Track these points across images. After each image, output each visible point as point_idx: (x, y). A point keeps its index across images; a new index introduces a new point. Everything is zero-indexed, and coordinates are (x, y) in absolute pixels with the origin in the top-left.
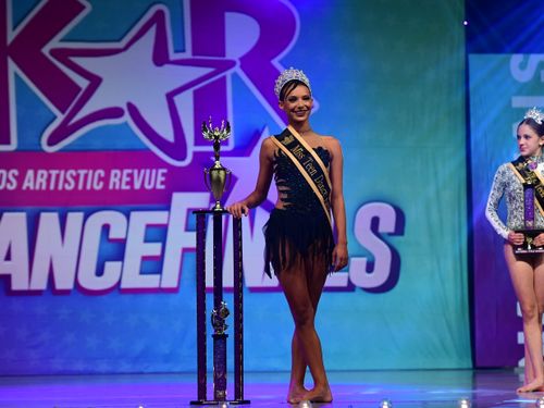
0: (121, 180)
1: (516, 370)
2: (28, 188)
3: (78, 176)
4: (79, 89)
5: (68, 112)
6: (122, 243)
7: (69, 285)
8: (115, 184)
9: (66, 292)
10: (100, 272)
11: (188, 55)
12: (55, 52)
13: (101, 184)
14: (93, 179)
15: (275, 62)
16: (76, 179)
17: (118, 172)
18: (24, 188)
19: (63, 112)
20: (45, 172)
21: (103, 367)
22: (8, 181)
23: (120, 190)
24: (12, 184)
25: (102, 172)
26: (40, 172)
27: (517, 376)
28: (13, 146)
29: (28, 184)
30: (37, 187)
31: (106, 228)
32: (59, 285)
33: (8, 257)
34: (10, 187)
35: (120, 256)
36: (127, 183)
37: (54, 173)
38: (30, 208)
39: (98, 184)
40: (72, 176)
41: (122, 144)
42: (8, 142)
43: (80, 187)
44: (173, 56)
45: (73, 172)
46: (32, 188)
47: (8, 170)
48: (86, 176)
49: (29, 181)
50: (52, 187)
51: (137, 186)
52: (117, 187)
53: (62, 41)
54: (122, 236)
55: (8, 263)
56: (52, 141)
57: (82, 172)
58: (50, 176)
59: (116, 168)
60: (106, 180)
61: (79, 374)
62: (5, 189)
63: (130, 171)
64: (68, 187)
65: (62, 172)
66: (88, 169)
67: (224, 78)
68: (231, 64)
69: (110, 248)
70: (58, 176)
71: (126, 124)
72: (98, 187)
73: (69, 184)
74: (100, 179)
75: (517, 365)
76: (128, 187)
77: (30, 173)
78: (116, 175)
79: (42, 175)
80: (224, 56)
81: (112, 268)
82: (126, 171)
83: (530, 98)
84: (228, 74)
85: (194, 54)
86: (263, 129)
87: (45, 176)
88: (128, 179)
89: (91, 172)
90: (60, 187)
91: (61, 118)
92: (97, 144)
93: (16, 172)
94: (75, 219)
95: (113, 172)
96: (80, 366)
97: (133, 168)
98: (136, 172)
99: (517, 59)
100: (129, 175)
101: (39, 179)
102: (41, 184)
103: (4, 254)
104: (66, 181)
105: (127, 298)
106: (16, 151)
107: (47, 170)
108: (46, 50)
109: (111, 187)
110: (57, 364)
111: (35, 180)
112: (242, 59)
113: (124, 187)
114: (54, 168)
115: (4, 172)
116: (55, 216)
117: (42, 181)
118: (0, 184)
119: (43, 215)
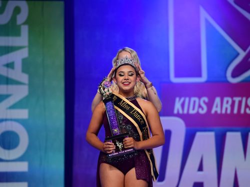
2: (216, 112)
18: (213, 111)
19: (244, 50)
20: (230, 100)
22: (200, 106)
24: (203, 109)
26: (226, 99)
28: (204, 79)
29: (216, 109)
30: (223, 111)
33: (201, 168)
34: (201, 112)
37: (237, 99)
38: (218, 128)
42: (199, 75)
46: (219, 112)
47: (200, 98)
49: (217, 107)
50: (235, 111)
55: (200, 173)
56: (235, 74)
58: (233, 103)
62: (198, 113)
64: (248, 111)
70: (240, 103)
73: (249, 109)
77: (218, 100)
79: (227, 102)
90: (242, 111)
91: (242, 54)
93: (206, 99)
101: (225, 105)
102: (226, 109)
103: (197, 166)
104: (247, 106)
106: (207, 82)
107: (232, 98)
111: (222, 106)
114: (237, 96)
115: (196, 99)
116: (238, 135)
117: (227, 106)
118: (194, 109)
119: (229, 134)
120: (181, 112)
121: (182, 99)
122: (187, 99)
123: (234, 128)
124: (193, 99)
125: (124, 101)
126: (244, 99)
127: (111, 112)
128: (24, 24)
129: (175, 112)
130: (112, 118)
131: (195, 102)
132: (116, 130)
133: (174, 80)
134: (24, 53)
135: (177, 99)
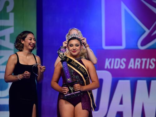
2: (131, 68)
5: (151, 29)
18: (129, 67)
20: (140, 60)
22: (121, 64)
24: (123, 66)
26: (137, 60)
28: (123, 47)
29: (131, 66)
33: (121, 103)
34: (122, 67)
37: (144, 60)
38: (132, 78)
42: (121, 45)
45: (154, 60)
46: (133, 67)
47: (121, 59)
49: (131, 64)
50: (143, 67)
55: (121, 106)
58: (142, 62)
62: (120, 68)
70: (146, 62)
73: (152, 66)
77: (132, 60)
79: (138, 61)
87: (140, 62)
90: (147, 67)
91: (148, 32)
93: (125, 60)
101: (136, 63)
102: (137, 66)
103: (119, 101)
104: (150, 64)
106: (125, 49)
107: (141, 58)
111: (135, 64)
114: (144, 58)
115: (119, 60)
116: (145, 82)
117: (138, 64)
118: (117, 65)
119: (139, 82)
120: (109, 67)
121: (110, 60)
122: (113, 60)
123: (142, 78)
124: (117, 60)
125: (74, 61)
126: (148, 60)
127: (66, 68)
128: (12, 12)
129: (106, 67)
130: (66, 72)
131: (118, 61)
132: (69, 80)
133: (105, 47)
134: (11, 30)
135: (107, 59)
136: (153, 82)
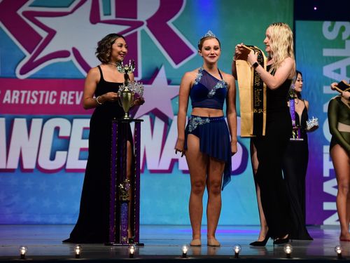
0: (67, 98)
1: (322, 226)
2: (7, 102)
3: (40, 94)
4: (42, 38)
5: (33, 53)
6: (67, 139)
7: (33, 166)
8: (63, 100)
9: (30, 171)
10: (53, 158)
11: (113, 17)
12: (26, 14)
13: (55, 100)
14: (49, 97)
15: (170, 23)
16: (38, 96)
17: (66, 93)
18: (4, 102)
19: (30, 53)
20: (18, 92)
21: (54, 220)
23: (67, 104)
25: (55, 93)
26: (15, 92)
27: (323, 231)
29: (7, 99)
30: (13, 102)
31: (57, 129)
32: (26, 166)
35: (66, 148)
36: (72, 100)
37: (24, 92)
38: (7, 115)
39: (52, 101)
40: (35, 95)
41: (68, 75)
43: (41, 102)
44: (103, 18)
45: (36, 92)
46: (9, 102)
48: (45, 95)
50: (22, 102)
51: (78, 102)
52: (65, 103)
53: (30, 6)
54: (68, 135)
56: (22, 72)
57: (42, 93)
58: (21, 94)
59: (64, 90)
60: (58, 98)
61: (38, 224)
63: (73, 92)
64: (33, 102)
65: (29, 92)
66: (46, 90)
67: (136, 33)
68: (141, 24)
69: (60, 143)
70: (26, 95)
71: (71, 61)
72: (53, 102)
73: (34, 100)
74: (54, 97)
75: (322, 224)
76: (72, 103)
77: (8, 92)
78: (64, 95)
79: (16, 94)
80: (136, 18)
81: (61, 155)
82: (71, 93)
83: (335, 50)
84: (139, 30)
85: (117, 17)
86: (161, 67)
87: (18, 95)
88: (72, 98)
89: (48, 93)
90: (28, 102)
91: (29, 56)
92: (52, 74)
94: (37, 123)
95: (63, 93)
96: (38, 219)
97: (75, 90)
98: (77, 93)
99: (327, 24)
100: (72, 95)
101: (14, 97)
102: (15, 100)
104: (31, 98)
105: (70, 175)
107: (20, 90)
108: (20, 12)
109: (61, 102)
110: (24, 218)
111: (11, 97)
112: (148, 21)
113: (70, 103)
114: (24, 90)
116: (24, 121)
117: (15, 97)
119: (16, 120)
136: (34, 120)
